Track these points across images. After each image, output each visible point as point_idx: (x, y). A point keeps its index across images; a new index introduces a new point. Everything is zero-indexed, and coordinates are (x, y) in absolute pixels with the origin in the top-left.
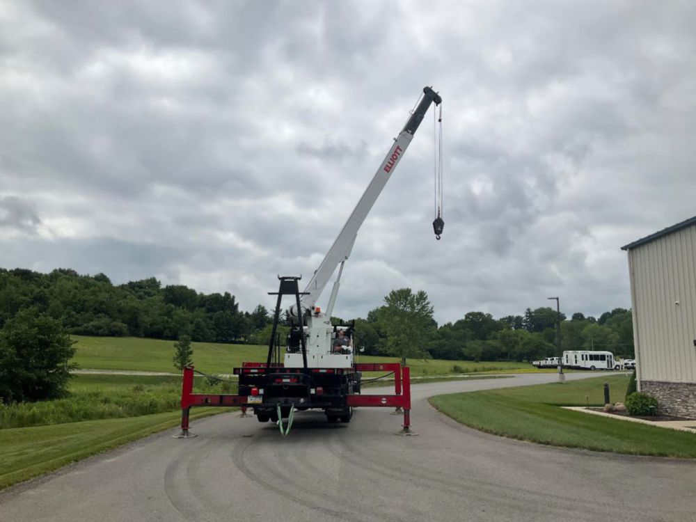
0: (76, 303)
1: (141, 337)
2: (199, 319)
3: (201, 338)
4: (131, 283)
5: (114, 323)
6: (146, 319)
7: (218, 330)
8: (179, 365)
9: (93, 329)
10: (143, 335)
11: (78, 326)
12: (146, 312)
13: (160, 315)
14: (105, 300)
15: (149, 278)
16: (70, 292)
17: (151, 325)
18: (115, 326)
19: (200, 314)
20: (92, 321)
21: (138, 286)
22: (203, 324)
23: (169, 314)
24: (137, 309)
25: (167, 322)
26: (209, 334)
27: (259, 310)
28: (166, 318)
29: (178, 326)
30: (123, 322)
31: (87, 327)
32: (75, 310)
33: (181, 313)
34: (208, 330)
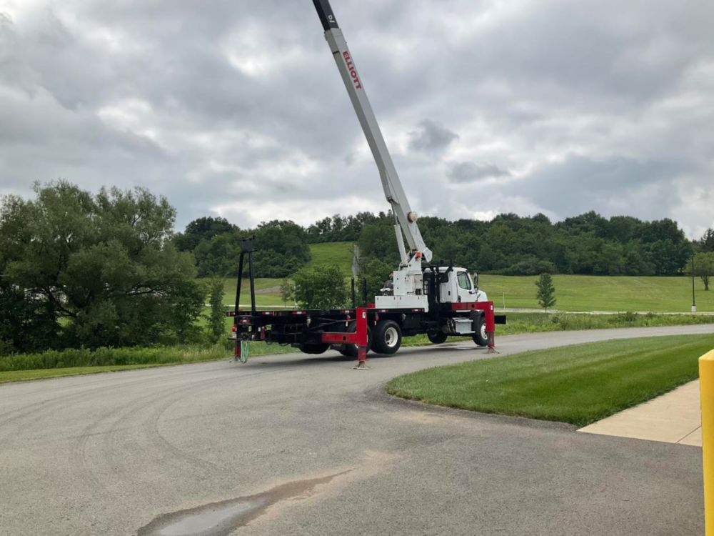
0: (505, 246)
1: (570, 274)
2: (633, 252)
3: (637, 271)
4: (568, 220)
5: (542, 262)
6: (572, 256)
7: (657, 261)
8: (542, 302)
9: (521, 269)
10: (572, 272)
11: (508, 267)
12: (573, 249)
13: (589, 250)
14: (531, 241)
15: (588, 213)
16: (499, 235)
17: (580, 261)
18: (542, 265)
19: (634, 247)
20: (520, 261)
21: (575, 222)
22: (638, 256)
23: (598, 248)
24: (562, 246)
25: (596, 257)
26: (647, 267)
27: (709, 234)
28: (594, 253)
29: (608, 260)
30: (550, 261)
31: (514, 267)
32: (504, 253)
33: (610, 246)
34: (644, 263)
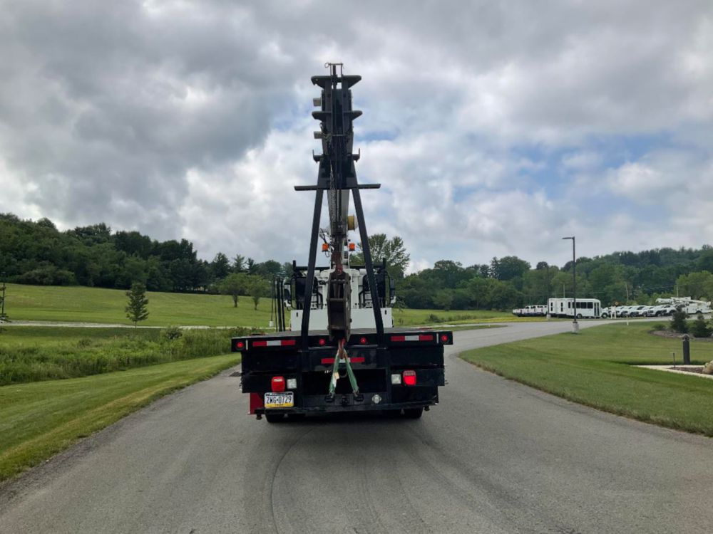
0: (17, 250)
1: (91, 286)
2: (154, 268)
3: (156, 287)
4: (78, 230)
5: (61, 271)
6: (95, 267)
7: (175, 279)
8: (132, 315)
9: (37, 278)
10: (93, 284)
11: (20, 274)
12: (95, 259)
13: (111, 262)
14: (49, 246)
15: (98, 224)
16: (10, 237)
17: (101, 273)
18: (61, 274)
19: (154, 263)
20: (35, 269)
21: (85, 233)
22: (158, 272)
23: (120, 261)
24: (85, 256)
25: (119, 270)
26: (165, 283)
27: (219, 258)
28: (117, 266)
29: (131, 274)
30: (69, 270)
31: (29, 276)
32: (16, 256)
33: (133, 260)
34: (163, 279)
